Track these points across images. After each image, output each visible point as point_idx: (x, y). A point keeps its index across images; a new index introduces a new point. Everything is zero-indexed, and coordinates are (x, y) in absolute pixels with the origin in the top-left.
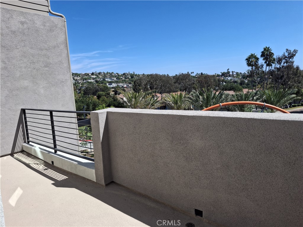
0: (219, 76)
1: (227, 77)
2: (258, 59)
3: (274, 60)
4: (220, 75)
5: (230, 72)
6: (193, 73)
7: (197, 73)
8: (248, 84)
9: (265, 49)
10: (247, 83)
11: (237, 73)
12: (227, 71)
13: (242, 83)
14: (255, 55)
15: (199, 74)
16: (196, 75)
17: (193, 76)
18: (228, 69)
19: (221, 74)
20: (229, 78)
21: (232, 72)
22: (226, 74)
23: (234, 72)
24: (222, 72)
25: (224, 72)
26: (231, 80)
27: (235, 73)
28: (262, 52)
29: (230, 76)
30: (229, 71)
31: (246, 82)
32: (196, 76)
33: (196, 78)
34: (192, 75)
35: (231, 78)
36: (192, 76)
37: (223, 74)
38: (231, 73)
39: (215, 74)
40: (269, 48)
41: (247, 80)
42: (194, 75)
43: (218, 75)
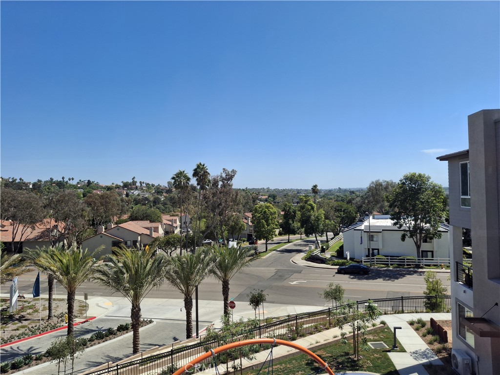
0: (119, 188)
1: (132, 190)
2: (189, 179)
3: (209, 181)
4: (120, 186)
5: (136, 182)
6: (73, 179)
7: (80, 181)
8: (164, 204)
9: (198, 167)
10: (163, 201)
11: (148, 185)
12: (132, 181)
13: (156, 202)
14: (185, 173)
15: (83, 182)
16: (78, 183)
17: (74, 186)
18: (134, 178)
19: (122, 185)
20: (136, 192)
21: (140, 182)
22: (130, 184)
23: (143, 183)
24: (125, 181)
25: (128, 182)
26: (138, 195)
27: (144, 185)
28: (195, 170)
29: (136, 188)
30: (135, 180)
31: (163, 199)
32: (79, 186)
33: (79, 188)
34: (71, 183)
35: (139, 191)
36: (70, 185)
37: (126, 185)
38: (138, 184)
39: (113, 184)
40: (204, 165)
41: (163, 196)
42: (74, 183)
43: (117, 185)
